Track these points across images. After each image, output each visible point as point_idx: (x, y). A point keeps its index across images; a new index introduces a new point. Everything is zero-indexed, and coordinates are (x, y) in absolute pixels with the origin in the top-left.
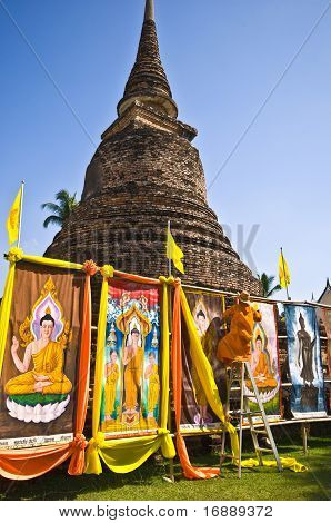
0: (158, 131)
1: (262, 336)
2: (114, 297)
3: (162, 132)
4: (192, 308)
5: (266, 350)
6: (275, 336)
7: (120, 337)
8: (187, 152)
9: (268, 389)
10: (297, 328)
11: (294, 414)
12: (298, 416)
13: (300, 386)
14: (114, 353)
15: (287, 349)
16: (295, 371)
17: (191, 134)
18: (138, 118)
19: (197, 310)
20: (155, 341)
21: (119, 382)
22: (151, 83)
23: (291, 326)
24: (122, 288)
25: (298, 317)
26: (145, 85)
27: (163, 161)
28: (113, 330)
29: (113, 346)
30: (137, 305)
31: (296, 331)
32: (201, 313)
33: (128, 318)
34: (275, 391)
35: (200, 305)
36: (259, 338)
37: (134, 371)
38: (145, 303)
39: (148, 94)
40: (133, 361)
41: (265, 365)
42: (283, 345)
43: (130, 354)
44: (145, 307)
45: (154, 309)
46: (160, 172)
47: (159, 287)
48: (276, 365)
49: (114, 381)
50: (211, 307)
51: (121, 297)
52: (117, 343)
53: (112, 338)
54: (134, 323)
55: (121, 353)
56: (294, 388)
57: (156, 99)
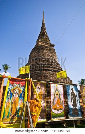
0: (44, 46)
1: (58, 94)
2: (11, 84)
3: (45, 46)
4: (35, 86)
5: (60, 98)
6: (63, 94)
7: (12, 94)
8: (51, 50)
9: (60, 109)
10: (71, 91)
11: (70, 117)
12: (71, 118)
13: (72, 109)
14: (10, 99)
15: (67, 97)
16: (70, 104)
17: (53, 46)
18: (40, 43)
19: (37, 87)
20: (23, 95)
21: (10, 107)
22: (43, 36)
23: (68, 91)
24: (14, 81)
25: (71, 88)
26: (42, 36)
27: (45, 52)
28: (9, 93)
29: (9, 97)
30: (18, 86)
31: (70, 92)
32: (38, 88)
33: (15, 89)
34: (63, 110)
35: (38, 86)
36: (57, 94)
37: (15, 104)
38: (21, 85)
39: (43, 38)
40: (15, 101)
41: (59, 102)
42: (66, 96)
43: (14, 99)
44: (21, 86)
45: (23, 87)
46: (44, 55)
47: (25, 81)
48: (63, 102)
49: (9, 107)
50: (42, 86)
51: (14, 84)
52: (11, 96)
53: (9, 95)
54: (17, 90)
55: (12, 99)
56: (70, 109)
57: (44, 39)
